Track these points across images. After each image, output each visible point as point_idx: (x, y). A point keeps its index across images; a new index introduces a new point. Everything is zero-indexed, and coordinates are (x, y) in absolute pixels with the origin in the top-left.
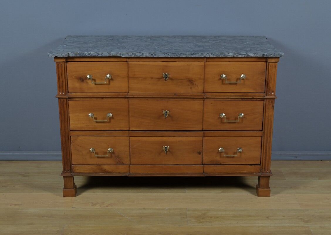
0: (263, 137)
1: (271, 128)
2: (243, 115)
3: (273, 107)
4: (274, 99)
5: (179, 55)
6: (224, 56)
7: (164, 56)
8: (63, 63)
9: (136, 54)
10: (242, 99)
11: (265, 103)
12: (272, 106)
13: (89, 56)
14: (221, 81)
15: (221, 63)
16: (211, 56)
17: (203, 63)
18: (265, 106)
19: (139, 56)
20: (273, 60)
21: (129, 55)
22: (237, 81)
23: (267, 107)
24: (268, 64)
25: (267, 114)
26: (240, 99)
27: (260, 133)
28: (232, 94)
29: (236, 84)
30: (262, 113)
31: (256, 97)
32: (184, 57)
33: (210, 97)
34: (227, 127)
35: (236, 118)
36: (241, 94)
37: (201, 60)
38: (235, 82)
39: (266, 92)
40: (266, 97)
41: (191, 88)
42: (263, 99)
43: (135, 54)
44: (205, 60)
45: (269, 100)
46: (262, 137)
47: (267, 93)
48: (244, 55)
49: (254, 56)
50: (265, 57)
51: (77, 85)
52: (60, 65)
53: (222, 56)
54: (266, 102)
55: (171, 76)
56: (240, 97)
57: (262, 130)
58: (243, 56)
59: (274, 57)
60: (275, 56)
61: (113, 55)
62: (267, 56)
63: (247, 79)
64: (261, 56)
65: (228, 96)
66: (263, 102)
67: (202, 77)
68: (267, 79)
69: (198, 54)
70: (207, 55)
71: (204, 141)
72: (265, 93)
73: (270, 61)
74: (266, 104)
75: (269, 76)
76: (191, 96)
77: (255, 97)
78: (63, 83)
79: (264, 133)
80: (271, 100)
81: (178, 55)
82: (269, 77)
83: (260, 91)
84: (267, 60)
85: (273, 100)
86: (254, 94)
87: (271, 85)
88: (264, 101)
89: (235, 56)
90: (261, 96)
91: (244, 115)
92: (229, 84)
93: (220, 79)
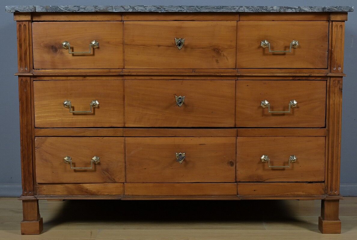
0: (327, 138)
1: (338, 123)
2: (295, 102)
3: (341, 90)
4: (342, 77)
5: (199, 9)
6: (265, 11)
7: (177, 11)
8: (27, 22)
9: (136, 8)
10: (295, 78)
11: (328, 84)
12: (340, 89)
13: (66, 11)
14: (261, 50)
15: (261, 23)
16: (246, 11)
17: (234, 23)
18: (328, 89)
19: (139, 11)
20: (339, 18)
21: (125, 9)
22: (285, 50)
23: (331, 89)
24: (331, 24)
25: (331, 102)
26: (291, 78)
27: (322, 132)
28: (279, 71)
29: (284, 54)
30: (325, 99)
31: (314, 75)
32: (207, 12)
33: (245, 75)
34: (273, 121)
35: (286, 108)
36: (293, 70)
37: (231, 17)
38: (281, 51)
39: (329, 67)
40: (330, 74)
41: (217, 61)
42: (325, 78)
43: (133, 8)
44: (237, 17)
45: (334, 79)
46: (325, 136)
47: (330, 69)
48: (295, 9)
49: (310, 11)
50: (327, 11)
51: (47, 57)
52: (22, 26)
53: (263, 11)
54: (330, 83)
55: (186, 44)
56: (290, 75)
57: (325, 127)
58: (294, 11)
59: (340, 11)
60: (341, 9)
61: (102, 9)
62: (329, 9)
63: (299, 47)
64: (321, 11)
65: (272, 73)
66: (325, 82)
67: (234, 44)
68: (330, 48)
69: (227, 8)
70: (241, 9)
71: (237, 143)
72: (327, 69)
73: (334, 20)
75: (333, 42)
76: (218, 73)
77: (312, 75)
78: (26, 54)
79: (328, 130)
80: (338, 79)
81: (197, 9)
82: (334, 43)
83: (321, 66)
84: (329, 18)
85: (340, 79)
86: (312, 70)
87: (336, 55)
88: (327, 80)
89: (282, 11)
90: (323, 73)
91: (297, 104)
92: (274, 54)
93: (260, 47)
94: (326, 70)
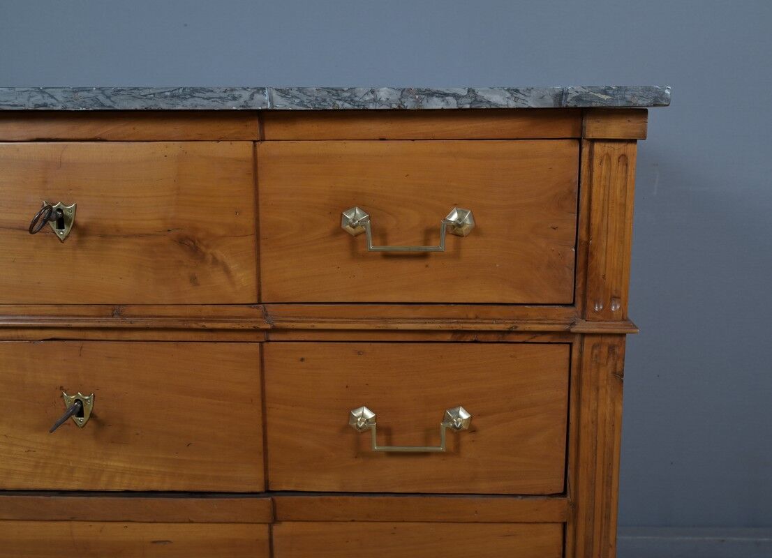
0: (570, 529)
1: (608, 483)
2: (464, 415)
3: (619, 376)
4: (622, 335)
5: (108, 97)
6: (347, 106)
7: (30, 107)
10: (460, 337)
11: (575, 355)
12: (614, 373)
14: (343, 242)
15: (338, 147)
16: (279, 107)
17: (243, 149)
18: (574, 372)
20: (615, 128)
22: (426, 242)
23: (585, 375)
24: (586, 150)
25: (586, 415)
26: (448, 337)
27: (556, 508)
28: (407, 312)
29: (424, 256)
30: (563, 406)
31: (528, 327)
32: (136, 111)
33: (290, 325)
34: (392, 475)
35: (430, 433)
36: (454, 311)
37: (231, 128)
38: (415, 245)
39: (579, 300)
40: (582, 327)
41: (193, 280)
42: (564, 337)
44: (253, 127)
45: (596, 340)
46: (564, 524)
47: (584, 306)
48: (456, 96)
49: (512, 105)
50: (572, 104)
53: (342, 105)
54: (581, 352)
55: (82, 219)
56: (444, 326)
57: (564, 494)
58: (453, 104)
59: (620, 104)
60: (623, 99)
62: (578, 99)
63: (476, 231)
64: (549, 103)
65: (384, 319)
66: (564, 349)
67: (247, 220)
68: (583, 233)
69: (209, 94)
70: (258, 97)
71: (275, 540)
72: (573, 305)
73: (597, 136)
74: (580, 359)
75: (594, 214)
76: (198, 318)
77: (521, 328)
79: (575, 506)
80: (609, 340)
81: (101, 98)
82: (596, 220)
83: (550, 296)
84: (581, 130)
85: (617, 340)
86: (517, 311)
87: (606, 260)
88: (571, 344)
89: (409, 104)
90: (558, 320)
91: (471, 419)
92: (387, 256)
93: (339, 232)
94: (570, 310)
